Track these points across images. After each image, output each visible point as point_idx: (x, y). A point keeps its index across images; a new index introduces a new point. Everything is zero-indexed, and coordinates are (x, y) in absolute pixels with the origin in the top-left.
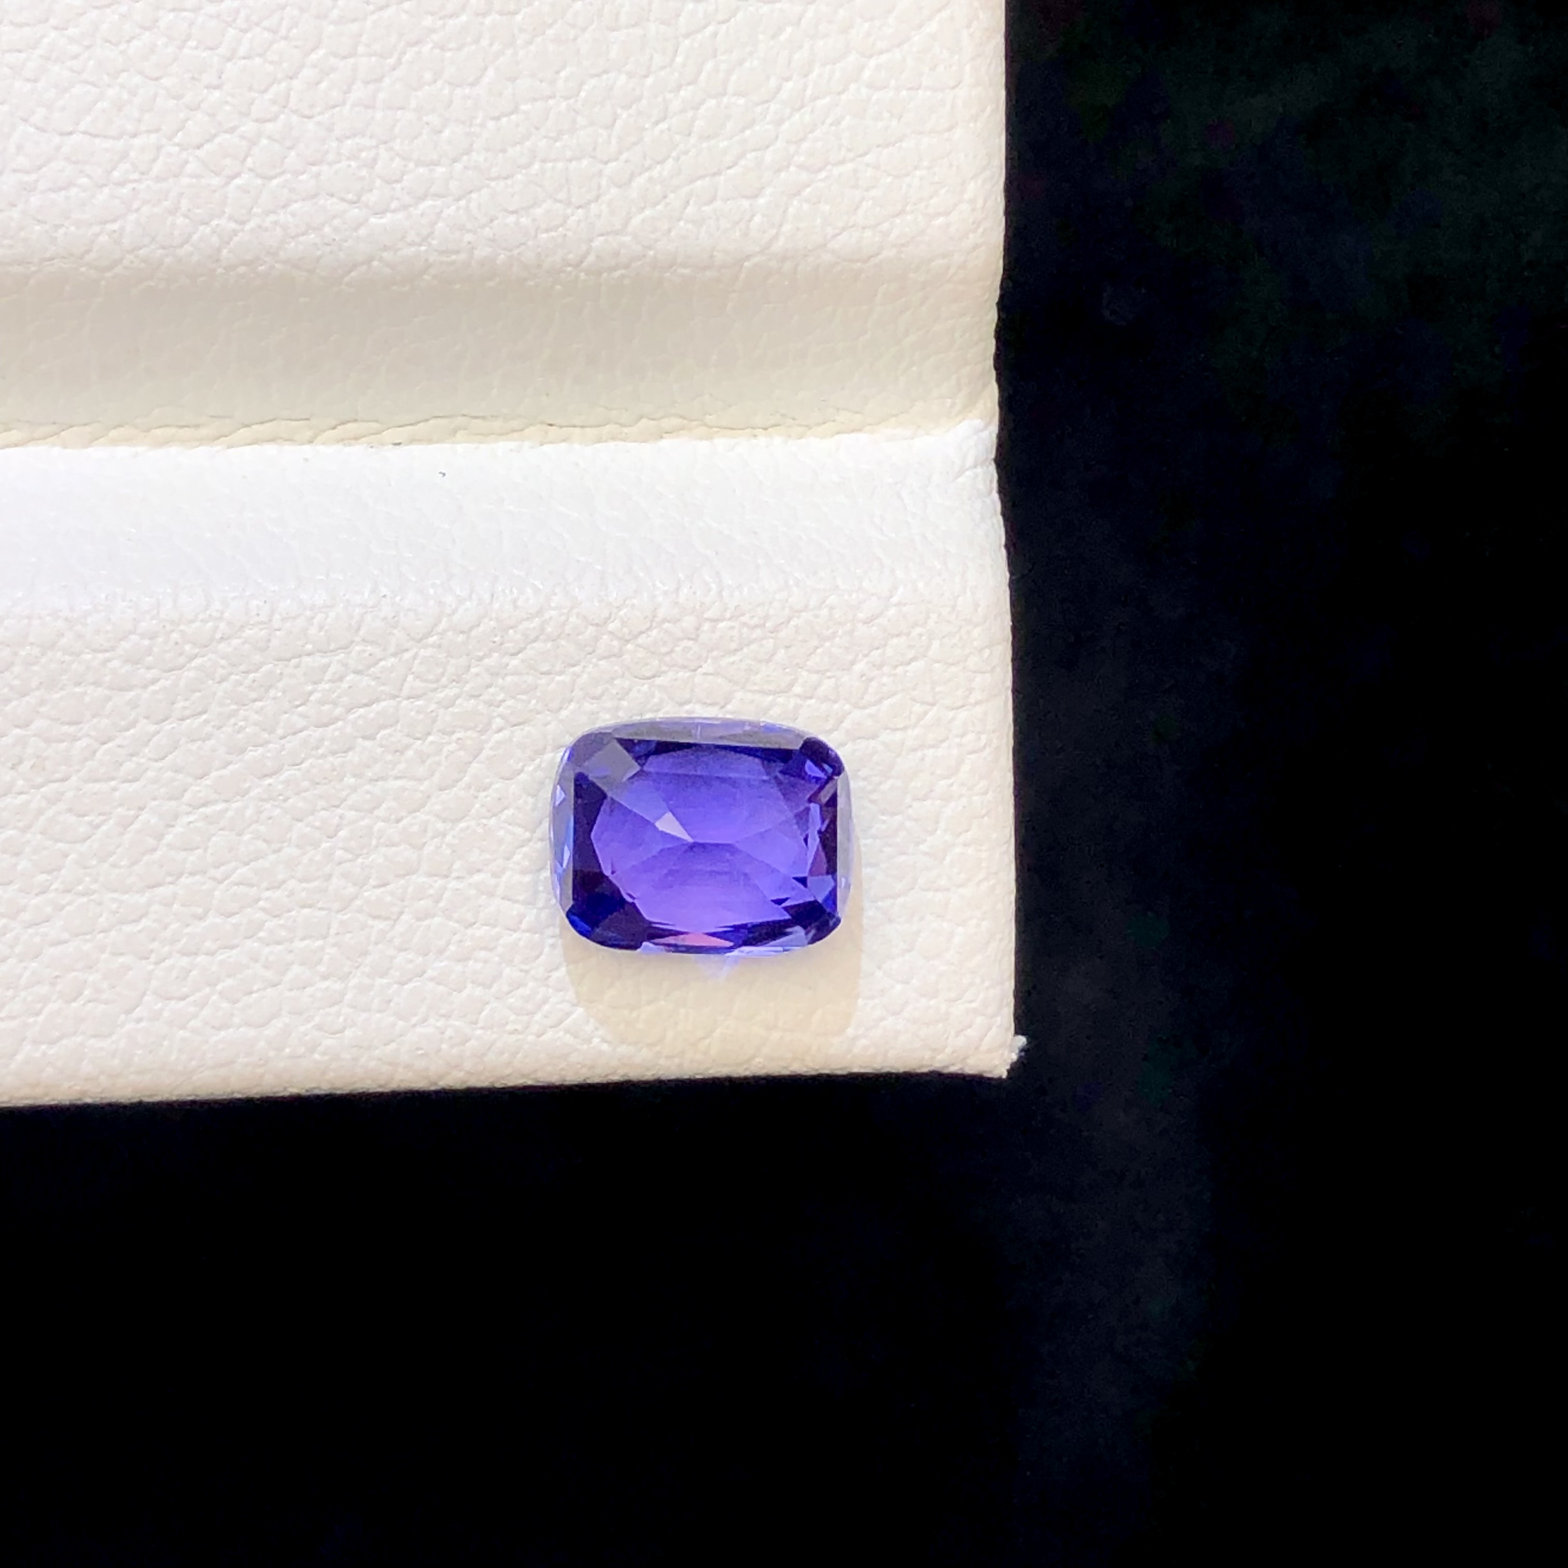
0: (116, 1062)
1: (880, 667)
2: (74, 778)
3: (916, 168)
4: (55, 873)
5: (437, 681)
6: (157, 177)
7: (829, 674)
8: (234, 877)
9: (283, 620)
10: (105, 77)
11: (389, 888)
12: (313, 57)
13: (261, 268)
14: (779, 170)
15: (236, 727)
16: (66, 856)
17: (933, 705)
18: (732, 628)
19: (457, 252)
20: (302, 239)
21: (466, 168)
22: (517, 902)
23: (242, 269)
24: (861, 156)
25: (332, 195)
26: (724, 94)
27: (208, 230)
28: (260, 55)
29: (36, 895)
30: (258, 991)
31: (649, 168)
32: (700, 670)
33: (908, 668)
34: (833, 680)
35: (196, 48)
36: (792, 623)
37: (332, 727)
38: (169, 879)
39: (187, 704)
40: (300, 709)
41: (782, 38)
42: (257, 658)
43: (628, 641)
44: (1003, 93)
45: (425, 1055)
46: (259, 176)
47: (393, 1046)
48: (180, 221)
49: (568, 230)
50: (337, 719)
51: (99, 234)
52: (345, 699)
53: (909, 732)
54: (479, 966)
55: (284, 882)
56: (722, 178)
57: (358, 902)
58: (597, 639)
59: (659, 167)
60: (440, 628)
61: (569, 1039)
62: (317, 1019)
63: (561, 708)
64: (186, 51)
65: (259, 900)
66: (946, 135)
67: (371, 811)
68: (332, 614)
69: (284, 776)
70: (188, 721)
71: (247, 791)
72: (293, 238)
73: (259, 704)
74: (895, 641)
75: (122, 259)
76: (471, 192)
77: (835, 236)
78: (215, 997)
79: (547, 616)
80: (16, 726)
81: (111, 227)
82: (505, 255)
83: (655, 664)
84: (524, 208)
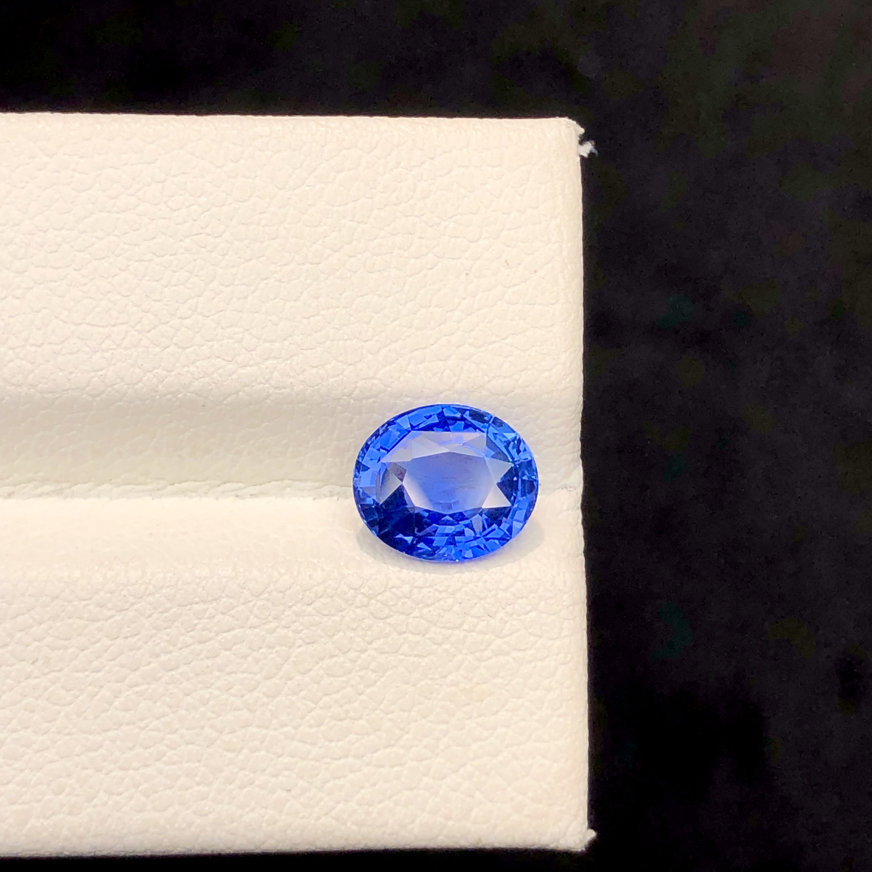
1: (511, 615)
3: (533, 346)
7: (483, 618)
13: (180, 396)
14: (459, 346)
16: (59, 713)
17: (540, 637)
19: (285, 388)
20: (202, 380)
23: (169, 396)
24: (503, 339)
25: (218, 357)
27: (151, 376)
31: (389, 345)
32: (412, 615)
40: (192, 633)
43: (372, 598)
46: (180, 347)
48: (137, 370)
49: (345, 376)
51: (94, 377)
60: (268, 590)
63: (334, 635)
72: (197, 379)
74: (520, 601)
76: (292, 356)
77: (489, 381)
80: (36, 641)
81: (100, 373)
82: (310, 389)
83: (387, 611)
84: (321, 365)
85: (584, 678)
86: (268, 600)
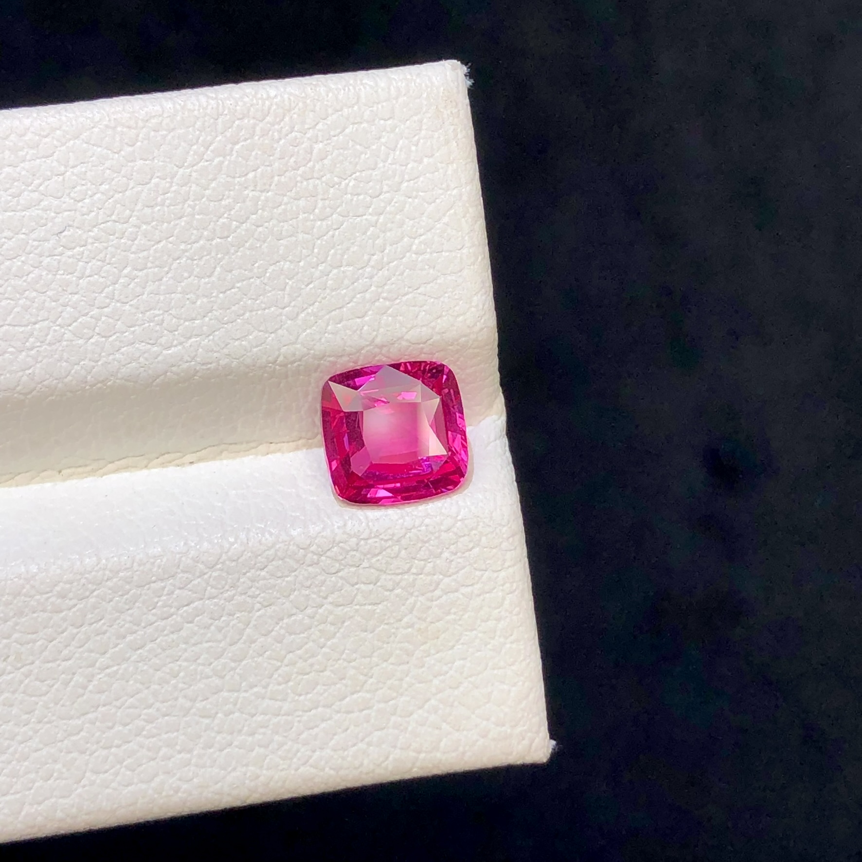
0: (74, 810)
2: (37, 662)
4: (32, 714)
5: (223, 588)
6: (49, 343)
8: (127, 704)
9: (140, 565)
10: (18, 296)
11: (210, 700)
12: (125, 271)
15: (120, 625)
18: (376, 542)
21: (211, 319)
22: (277, 700)
26: (341, 266)
28: (96, 274)
29: (24, 726)
30: (144, 764)
33: (471, 552)
34: (432, 563)
35: (64, 274)
36: (407, 536)
37: (170, 619)
38: (92, 710)
39: (93, 615)
41: (368, 233)
42: (128, 587)
44: (487, 248)
45: (237, 787)
47: (220, 784)
50: (172, 615)
52: (175, 604)
53: (475, 586)
54: (260, 737)
55: (153, 704)
56: (345, 309)
57: (193, 710)
58: (305, 556)
59: (311, 308)
61: (313, 770)
62: (178, 775)
64: (58, 277)
65: (140, 716)
66: (459, 274)
67: (195, 660)
68: (165, 560)
69: (147, 648)
70: (95, 625)
71: (129, 658)
73: (130, 612)
75: (36, 387)
78: (123, 770)
79: (278, 546)
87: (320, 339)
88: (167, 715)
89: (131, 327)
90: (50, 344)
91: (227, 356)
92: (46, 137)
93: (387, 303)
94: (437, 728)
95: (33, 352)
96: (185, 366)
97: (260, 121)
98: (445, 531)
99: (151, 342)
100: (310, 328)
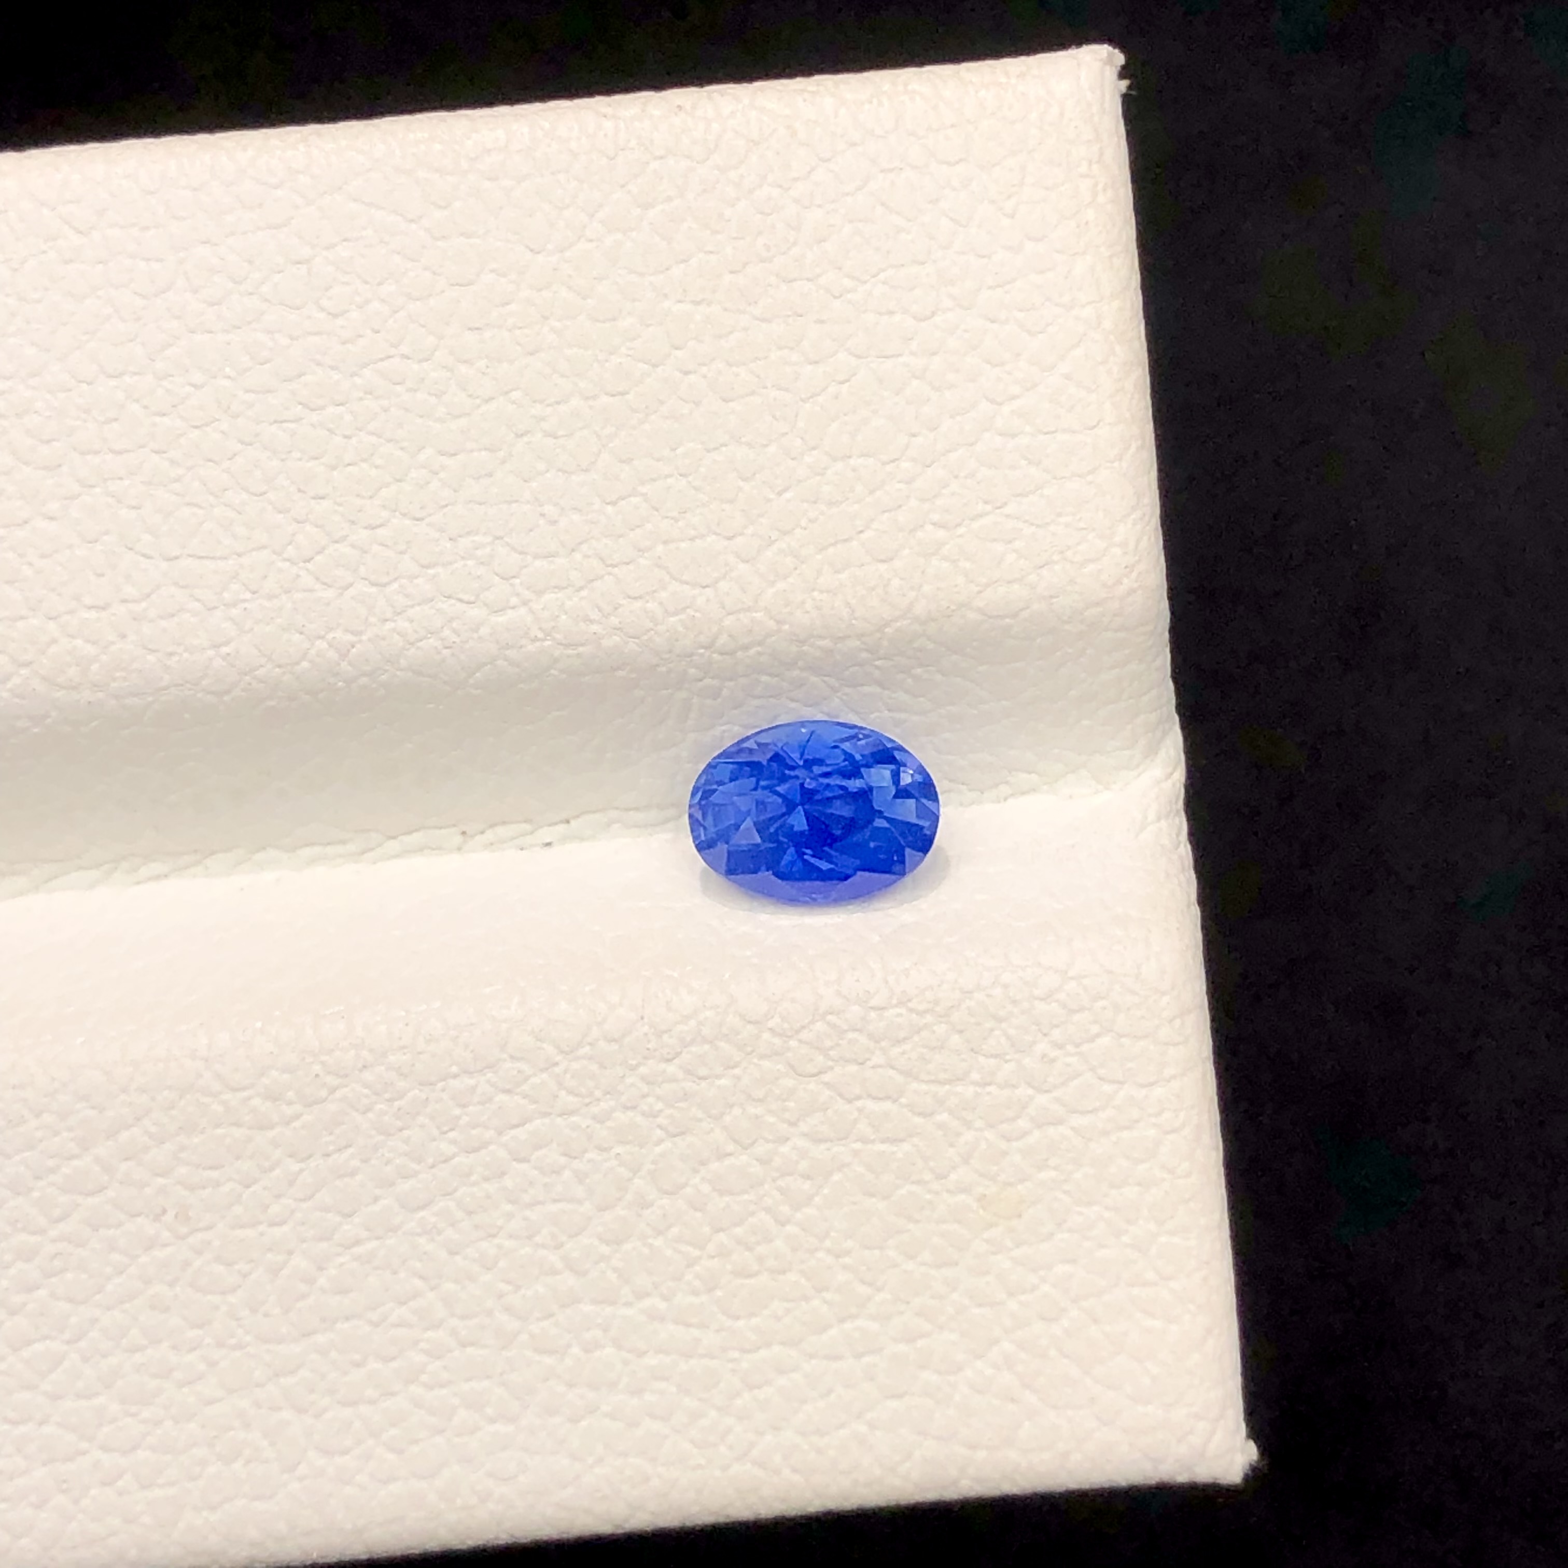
1: (1062, 1046)
2: (221, 1226)
3: (1059, 515)
4: (206, 1328)
5: (591, 1094)
6: (269, 595)
7: (1008, 1057)
8: (392, 1318)
9: (428, 1042)
10: (211, 499)
11: (556, 1319)
12: (422, 457)
13: (383, 678)
14: (914, 530)
15: (385, 1159)
16: (216, 1308)
17: (1121, 1083)
18: (900, 1015)
19: (582, 645)
20: (421, 644)
21: (586, 557)
22: (688, 1325)
23: (364, 680)
24: (999, 507)
25: (449, 597)
26: (850, 457)
27: (324, 645)
28: (364, 460)
29: (189, 1351)
30: (422, 1440)
31: (777, 540)
32: (869, 1063)
33: (1093, 1045)
34: (1013, 1063)
35: (300, 459)
36: (964, 1005)
37: (483, 1152)
38: (324, 1326)
39: (332, 1138)
40: (452, 1135)
41: (908, 392)
42: (402, 1084)
43: (790, 1037)
44: (1150, 427)
46: (373, 584)
47: (570, 1489)
48: (297, 637)
49: (696, 611)
50: (487, 1144)
51: (214, 658)
52: (495, 1122)
53: (1100, 1114)
54: (654, 1398)
55: (443, 1321)
56: (855, 543)
57: (523, 1338)
58: (756, 1037)
59: (787, 539)
60: (590, 1038)
61: (757, 1472)
62: (487, 1467)
63: (723, 1114)
64: (290, 463)
65: (417, 1343)
66: (1090, 478)
67: (530, 1237)
68: (478, 1033)
69: (437, 1207)
70: (336, 1156)
71: (400, 1227)
73: (406, 1133)
74: (1076, 1017)
75: (240, 681)
76: (592, 581)
77: (980, 592)
78: (380, 1449)
79: (702, 1017)
80: (158, 1175)
81: (225, 650)
82: (634, 642)
83: (821, 1058)
84: (647, 593)
85: (1214, 1154)
86: (591, 1058)
87: (803, 603)
88: (472, 1344)
89: (427, 567)
90: (271, 597)
91: (616, 631)
92: (276, 187)
93: (941, 534)
94: (1013, 1400)
95: (234, 612)
96: (531, 648)
97: (698, 162)
98: (1042, 999)
99: (466, 597)
100: (785, 577)
